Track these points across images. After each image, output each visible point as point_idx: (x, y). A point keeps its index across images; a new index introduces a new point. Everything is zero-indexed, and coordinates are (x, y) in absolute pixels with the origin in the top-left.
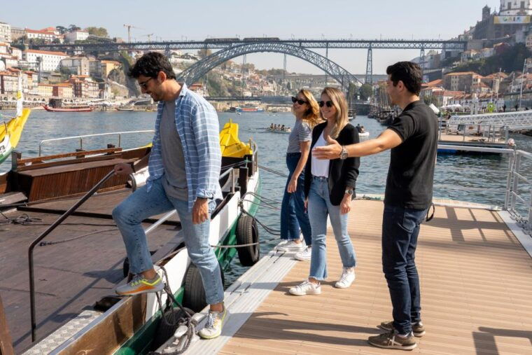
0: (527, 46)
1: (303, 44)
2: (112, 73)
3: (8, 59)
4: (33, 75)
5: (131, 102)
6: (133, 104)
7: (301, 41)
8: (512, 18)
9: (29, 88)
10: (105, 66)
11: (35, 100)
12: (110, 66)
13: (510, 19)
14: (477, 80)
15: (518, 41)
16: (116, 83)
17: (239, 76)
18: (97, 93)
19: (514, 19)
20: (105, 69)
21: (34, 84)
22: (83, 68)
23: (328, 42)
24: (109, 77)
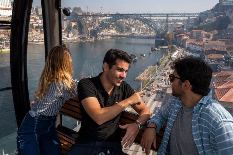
0: (230, 18)
1: (142, 15)
2: (74, 26)
3: (34, 23)
4: (38, 31)
5: (78, 38)
6: (79, 39)
7: (141, 14)
8: (230, 3)
9: (37, 35)
10: (72, 24)
11: (39, 39)
12: (74, 24)
13: (229, 3)
14: (203, 34)
15: (227, 15)
16: (76, 30)
17: (132, 22)
18: (66, 35)
19: (231, 3)
20: (72, 25)
21: (39, 34)
22: (64, 25)
23: (151, 14)
24: (73, 28)
